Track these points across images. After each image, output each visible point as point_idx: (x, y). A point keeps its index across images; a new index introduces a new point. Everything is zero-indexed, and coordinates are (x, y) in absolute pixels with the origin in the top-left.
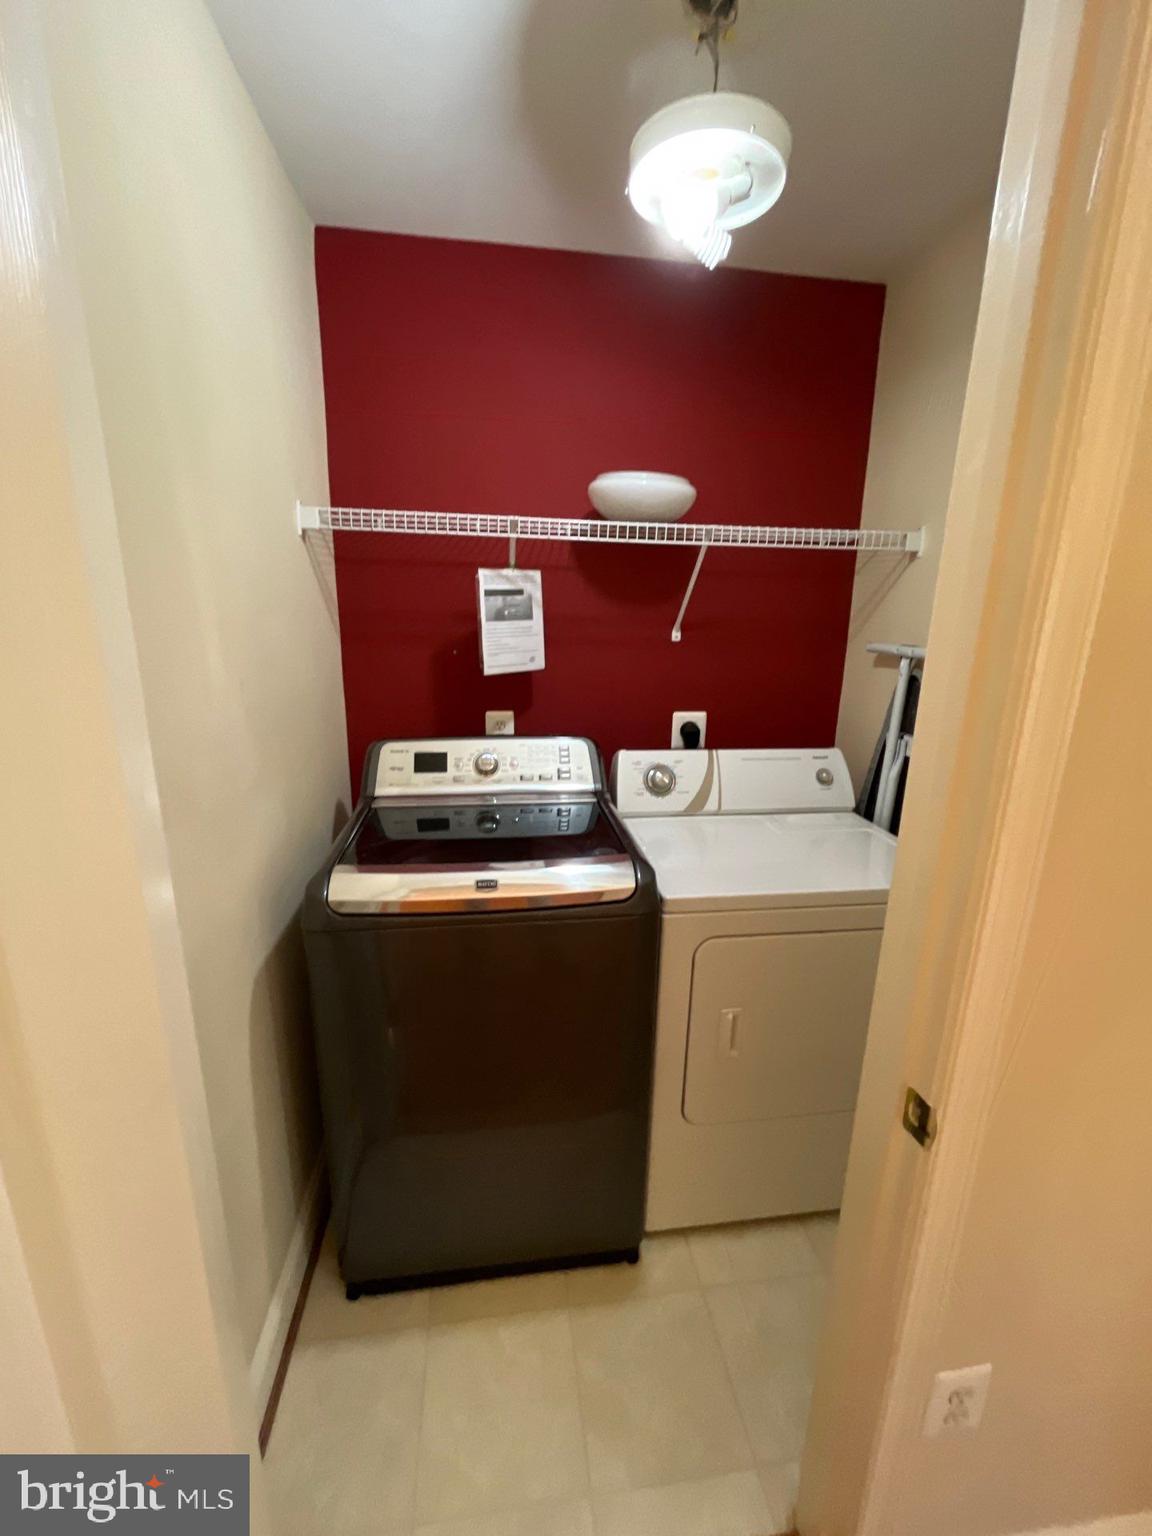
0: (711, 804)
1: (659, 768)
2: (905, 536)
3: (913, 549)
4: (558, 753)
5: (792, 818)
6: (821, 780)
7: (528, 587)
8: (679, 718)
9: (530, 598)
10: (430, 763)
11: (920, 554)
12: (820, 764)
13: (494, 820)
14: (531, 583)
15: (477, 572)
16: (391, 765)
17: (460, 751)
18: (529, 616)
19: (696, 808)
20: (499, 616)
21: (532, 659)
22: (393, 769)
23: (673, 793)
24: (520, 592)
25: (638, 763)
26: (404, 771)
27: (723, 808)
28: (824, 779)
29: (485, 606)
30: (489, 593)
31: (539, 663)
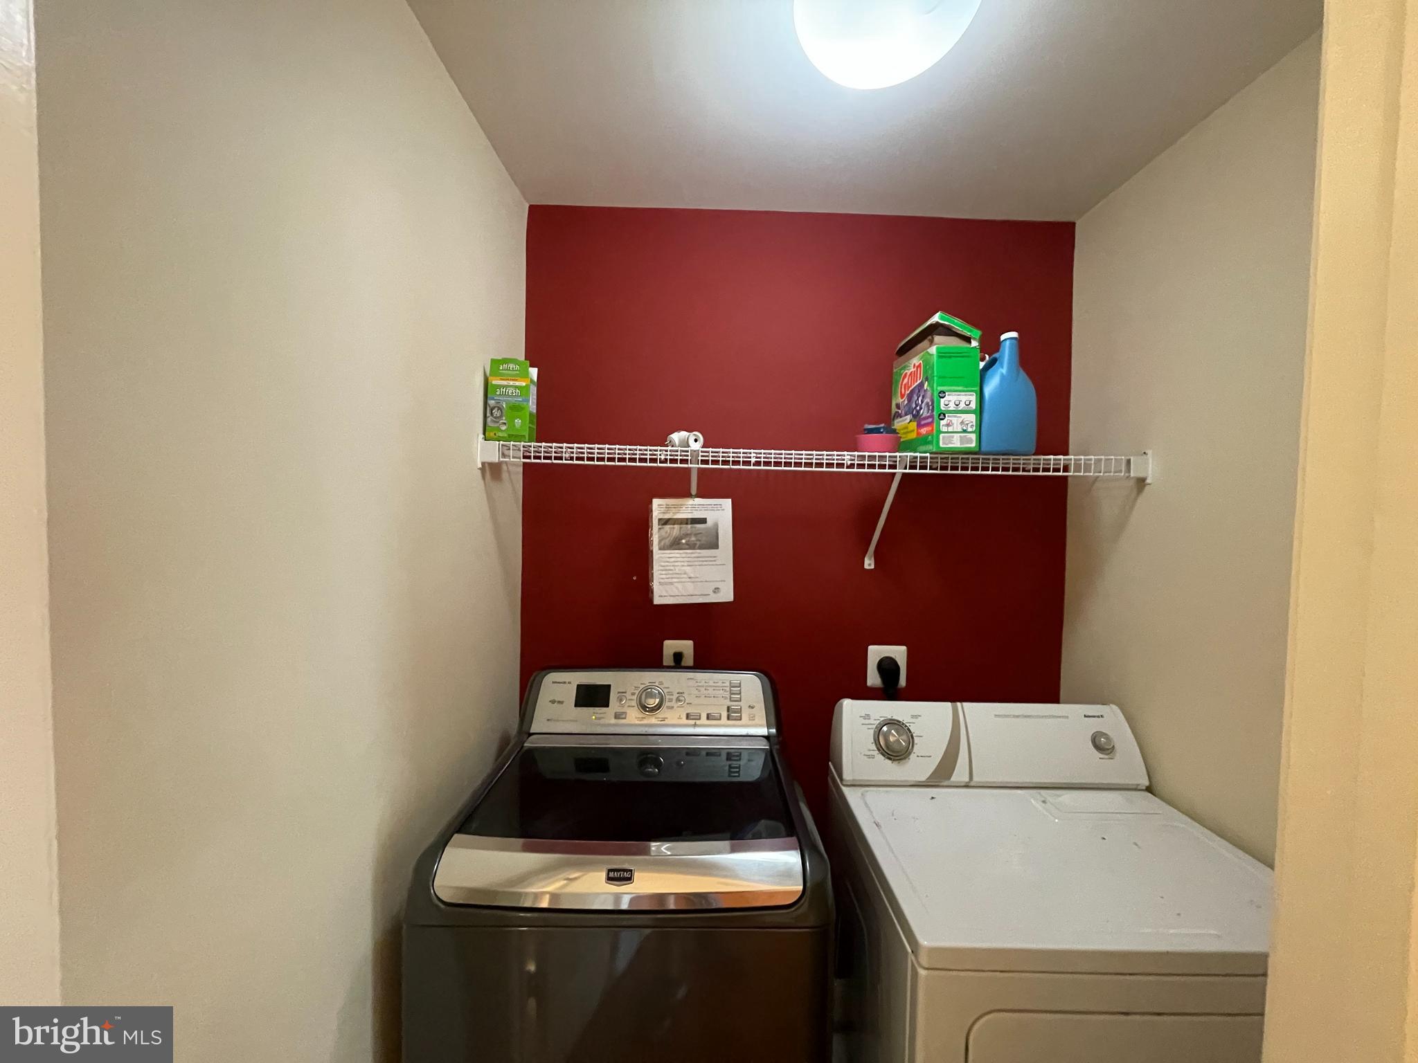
0: (960, 775)
1: (892, 723)
2: (1129, 462)
3: (1141, 475)
4: (728, 689)
5: (1067, 797)
6: (1098, 747)
7: (711, 517)
8: (876, 652)
9: (716, 527)
10: (593, 697)
11: (1148, 481)
12: (1094, 726)
13: (658, 764)
14: (720, 513)
15: (651, 502)
16: (551, 698)
17: (625, 683)
18: (714, 545)
19: (941, 776)
20: (675, 544)
21: (716, 590)
22: (553, 702)
23: (912, 756)
24: (703, 521)
25: (867, 717)
26: (564, 704)
27: (976, 779)
28: (1101, 744)
29: (656, 535)
30: (664, 522)
31: (726, 594)
